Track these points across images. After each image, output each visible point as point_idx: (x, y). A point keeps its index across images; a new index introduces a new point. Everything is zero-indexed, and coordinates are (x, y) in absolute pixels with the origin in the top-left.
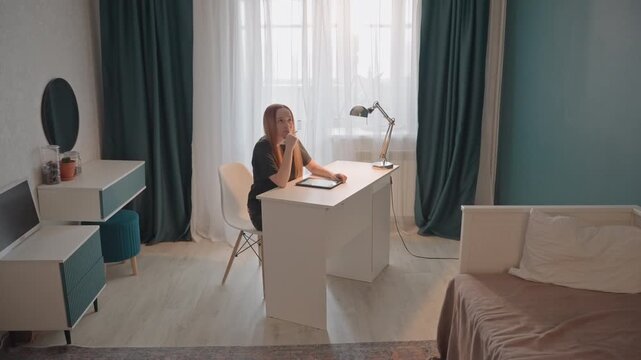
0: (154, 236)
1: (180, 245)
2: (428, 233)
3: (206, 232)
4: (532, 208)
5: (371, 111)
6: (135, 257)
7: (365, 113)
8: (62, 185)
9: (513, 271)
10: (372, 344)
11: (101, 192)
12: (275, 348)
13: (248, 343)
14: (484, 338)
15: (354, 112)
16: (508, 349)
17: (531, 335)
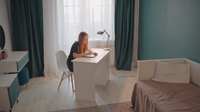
0: (32, 76)
1: (41, 78)
2: (119, 69)
3: (49, 73)
4: (158, 60)
5: (103, 33)
6: (28, 83)
7: (102, 33)
8: (2, 61)
9: (153, 79)
10: (111, 105)
11: (17, 62)
12: (81, 109)
13: (72, 108)
14: (150, 100)
15: (98, 33)
16: (159, 102)
17: (164, 98)
